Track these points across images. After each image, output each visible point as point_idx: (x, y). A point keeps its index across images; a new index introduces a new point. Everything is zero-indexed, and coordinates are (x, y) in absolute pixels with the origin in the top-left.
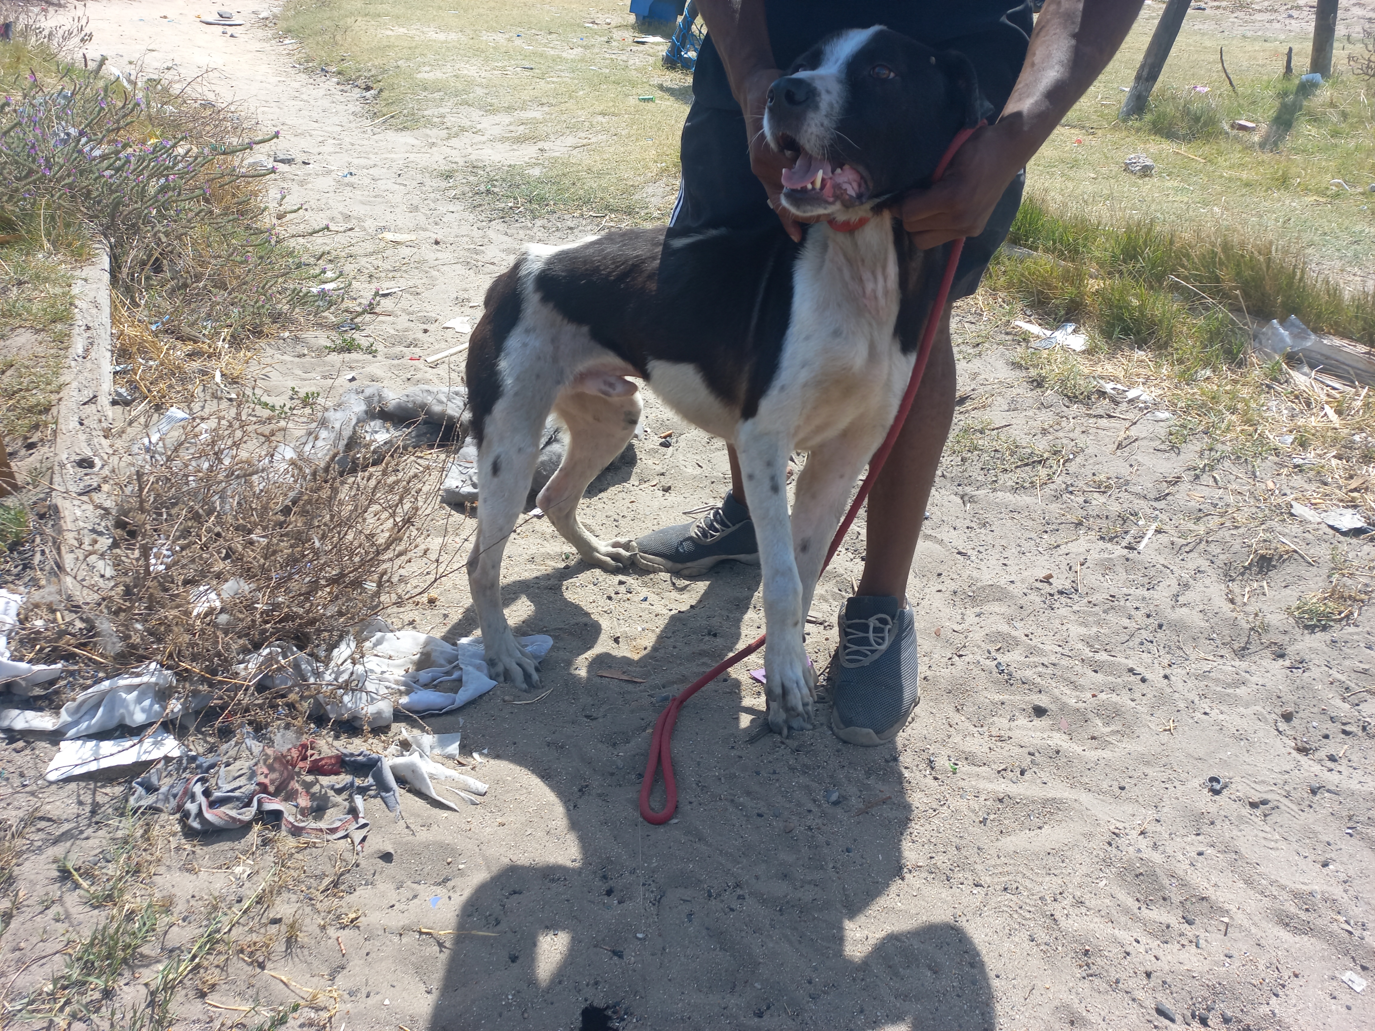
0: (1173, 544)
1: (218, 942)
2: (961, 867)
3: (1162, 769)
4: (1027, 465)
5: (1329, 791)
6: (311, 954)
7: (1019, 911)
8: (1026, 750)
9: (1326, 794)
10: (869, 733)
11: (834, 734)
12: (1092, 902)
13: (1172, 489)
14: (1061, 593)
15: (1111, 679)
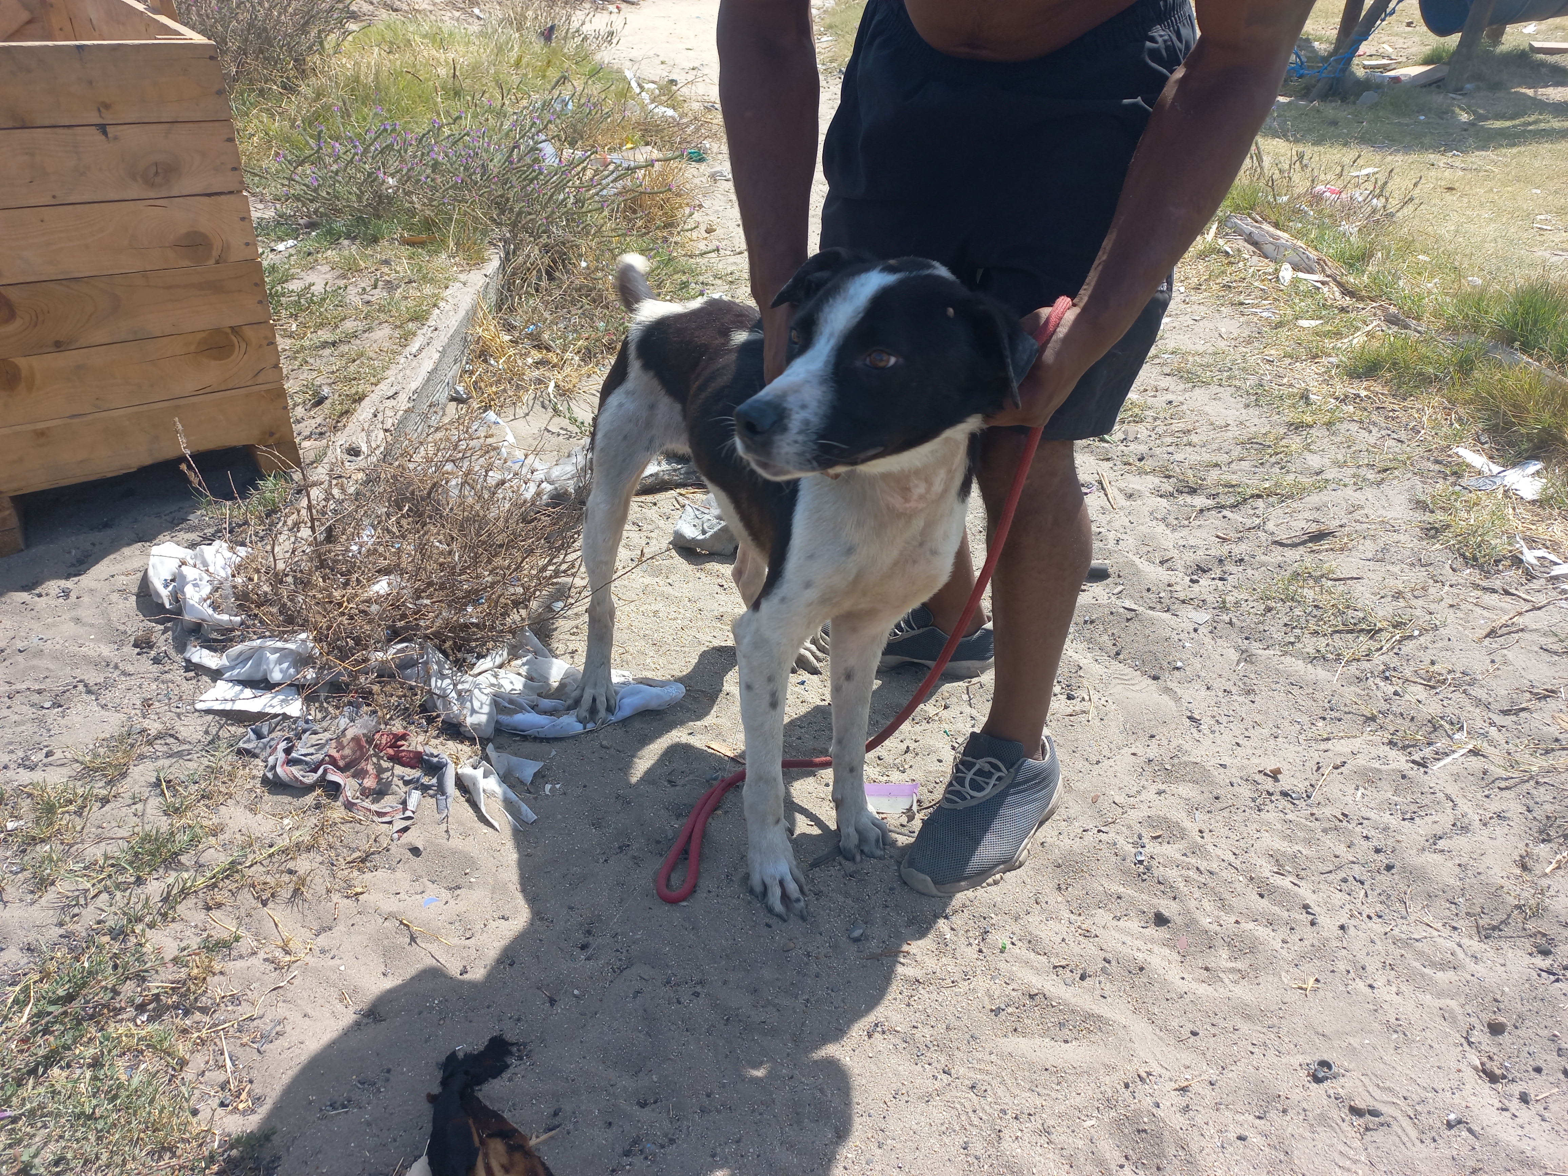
0: (1484, 773)
1: (237, 872)
2: (940, 1048)
3: (1265, 1030)
4: (1348, 632)
5: (1470, 1131)
6: (309, 908)
7: (971, 1114)
8: (1103, 954)
9: (1465, 1134)
10: (924, 880)
11: (899, 870)
12: (1061, 1137)
13: (1533, 704)
14: (1285, 794)
15: (1276, 909)
